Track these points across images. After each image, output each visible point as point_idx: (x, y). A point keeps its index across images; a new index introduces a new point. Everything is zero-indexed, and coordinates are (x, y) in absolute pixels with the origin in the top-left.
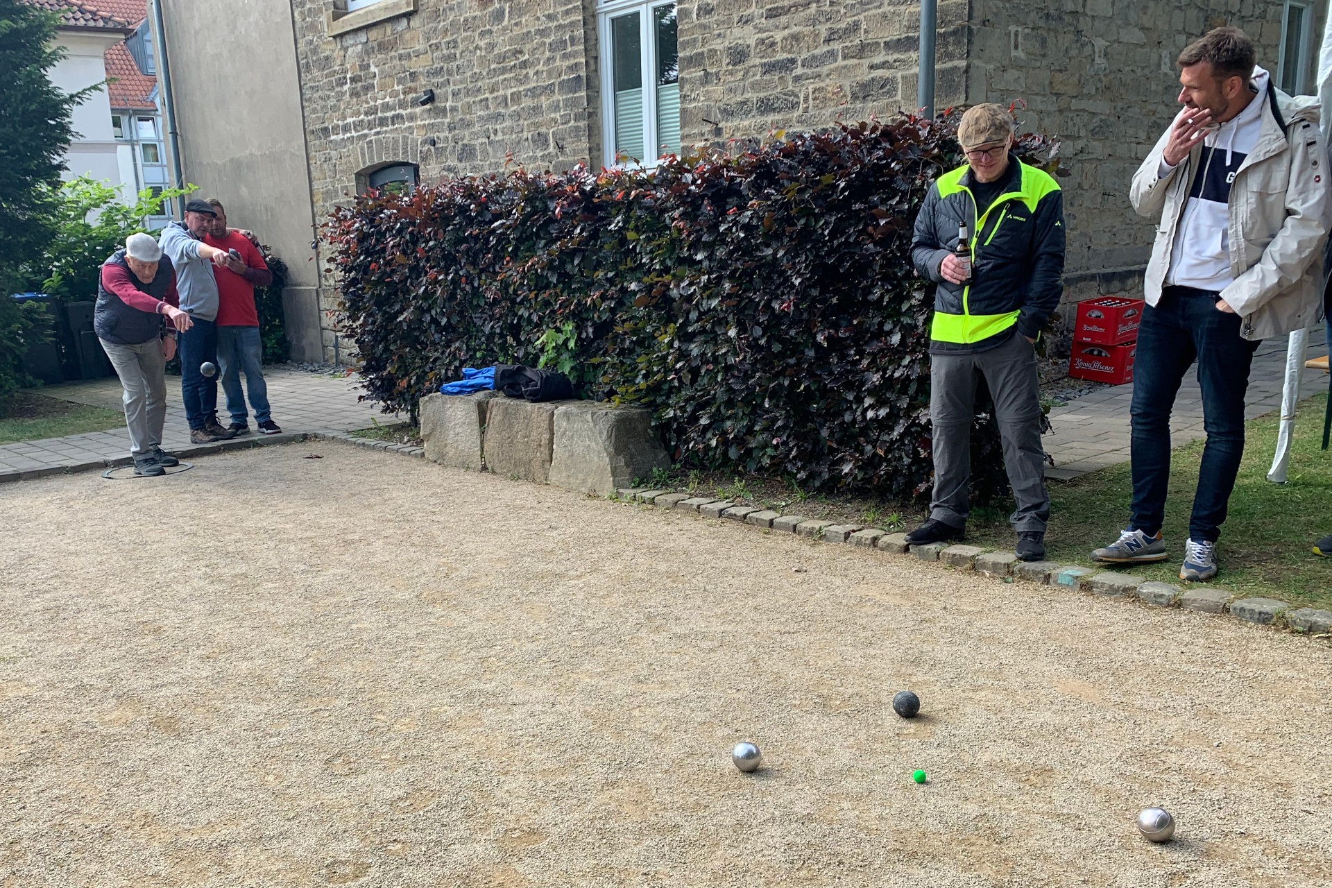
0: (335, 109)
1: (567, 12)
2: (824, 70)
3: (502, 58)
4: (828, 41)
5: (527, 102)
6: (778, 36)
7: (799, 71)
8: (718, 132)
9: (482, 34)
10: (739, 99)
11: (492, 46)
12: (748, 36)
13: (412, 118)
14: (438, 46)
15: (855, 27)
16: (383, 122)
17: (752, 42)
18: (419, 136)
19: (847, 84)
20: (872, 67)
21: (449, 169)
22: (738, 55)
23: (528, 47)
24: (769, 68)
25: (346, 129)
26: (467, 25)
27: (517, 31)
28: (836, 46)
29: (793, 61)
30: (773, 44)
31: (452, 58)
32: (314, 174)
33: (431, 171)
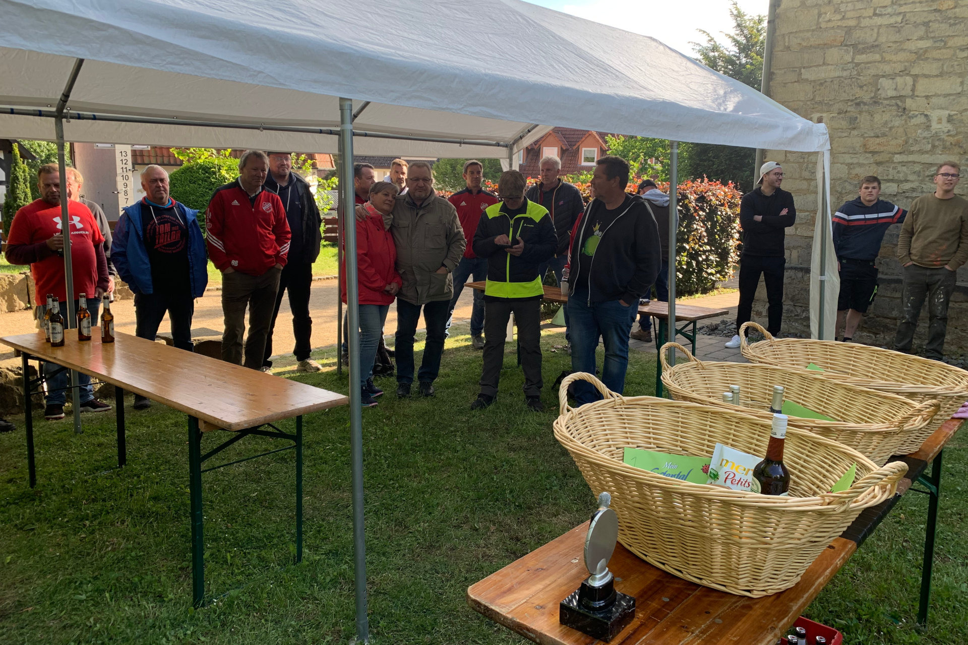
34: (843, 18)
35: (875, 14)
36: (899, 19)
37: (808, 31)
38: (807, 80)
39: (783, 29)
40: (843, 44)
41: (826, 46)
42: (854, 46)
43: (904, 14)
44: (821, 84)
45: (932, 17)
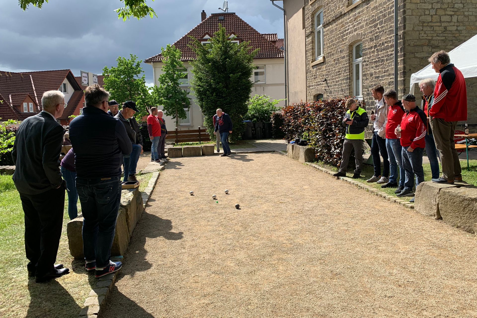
0: (311, 81)
1: (346, 64)
2: (384, 78)
3: (337, 73)
4: (384, 73)
5: (340, 82)
6: (377, 71)
7: (380, 78)
8: (368, 90)
9: (334, 67)
10: (371, 84)
11: (335, 70)
12: (373, 71)
13: (323, 84)
14: (327, 69)
15: (388, 70)
16: (318, 85)
17: (373, 72)
18: (323, 88)
19: (387, 82)
20: (391, 79)
21: (328, 96)
22: (371, 75)
23: (340, 71)
24: (376, 77)
25: (312, 86)
26: (332, 65)
27: (339, 67)
28: (385, 74)
29: (379, 76)
30: (376, 72)
31: (329, 72)
32: (307, 95)
33: (325, 96)
34: (427, 36)
35: (437, 36)
36: (444, 38)
37: (416, 39)
38: (417, 57)
39: (407, 38)
40: (428, 45)
41: (422, 46)
42: (431, 46)
43: (445, 36)
44: (422, 59)
45: (454, 38)
